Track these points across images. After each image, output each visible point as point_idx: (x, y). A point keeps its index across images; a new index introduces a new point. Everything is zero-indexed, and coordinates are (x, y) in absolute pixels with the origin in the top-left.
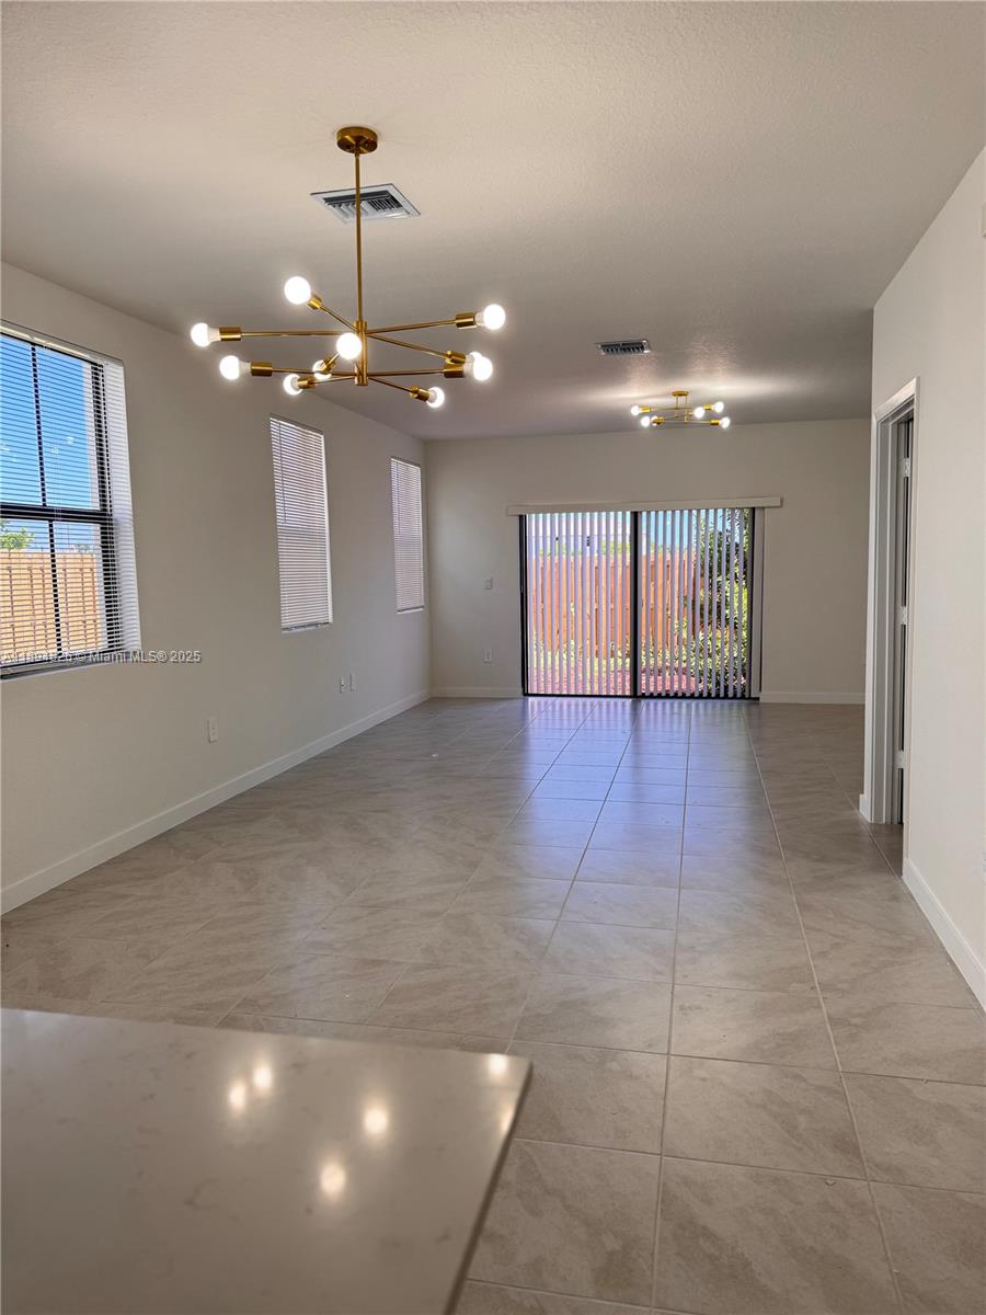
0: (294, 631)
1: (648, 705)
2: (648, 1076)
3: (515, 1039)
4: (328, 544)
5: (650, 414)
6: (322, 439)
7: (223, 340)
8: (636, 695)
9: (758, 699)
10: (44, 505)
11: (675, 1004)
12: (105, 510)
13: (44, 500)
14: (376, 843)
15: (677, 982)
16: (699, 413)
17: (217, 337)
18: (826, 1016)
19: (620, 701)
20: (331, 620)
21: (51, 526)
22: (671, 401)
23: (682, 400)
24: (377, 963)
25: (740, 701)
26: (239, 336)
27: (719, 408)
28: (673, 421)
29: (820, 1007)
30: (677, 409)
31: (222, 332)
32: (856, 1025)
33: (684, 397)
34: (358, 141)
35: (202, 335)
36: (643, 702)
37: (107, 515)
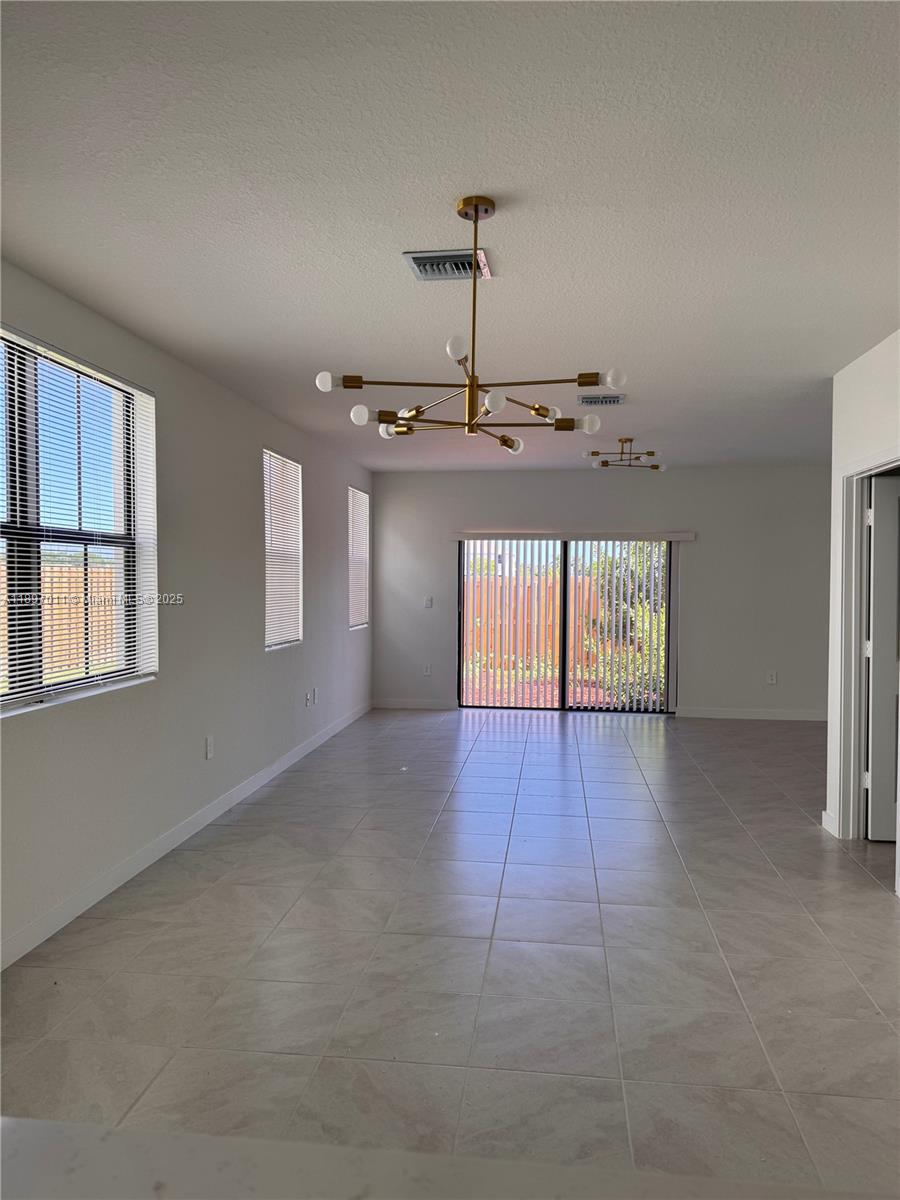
0: (274, 648)
1: (575, 718)
2: (775, 1117)
4: (301, 565)
6: (300, 469)
8: (563, 708)
9: (674, 713)
10: (80, 529)
12: (130, 534)
13: (80, 524)
19: (549, 713)
20: (301, 638)
21: (86, 550)
22: (618, 446)
23: (627, 446)
24: (449, 996)
29: (895, 1034)
30: (622, 453)
33: (629, 444)
36: (571, 715)
37: (131, 539)
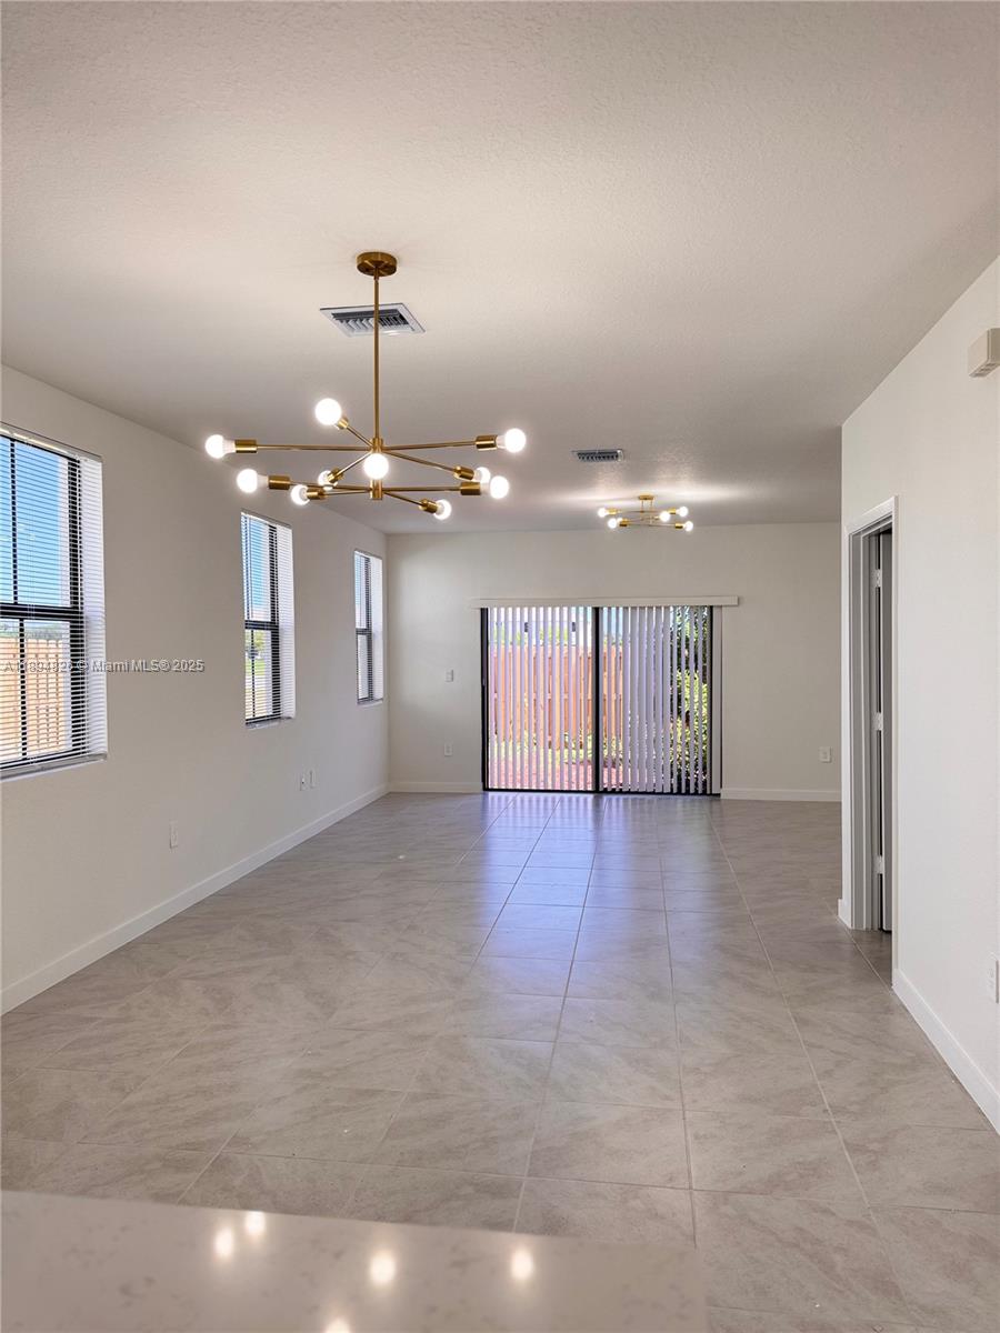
1: (610, 800)
2: (674, 1214)
3: (529, 1175)
5: (616, 516)
6: (291, 534)
7: (238, 452)
8: (598, 791)
9: (719, 795)
10: (16, 603)
11: (689, 1131)
12: (77, 608)
13: (15, 598)
14: (351, 957)
15: (687, 1107)
16: (665, 517)
17: (232, 448)
18: (842, 1143)
19: (582, 796)
20: (293, 716)
21: (22, 625)
22: (638, 504)
23: (647, 503)
24: (372, 1093)
25: (700, 798)
26: (254, 449)
27: (683, 512)
28: (639, 522)
29: (834, 1132)
30: (642, 512)
31: (238, 443)
32: (875, 1152)
33: (649, 501)
34: (378, 265)
35: (217, 447)
36: (605, 798)
37: (77, 613)
